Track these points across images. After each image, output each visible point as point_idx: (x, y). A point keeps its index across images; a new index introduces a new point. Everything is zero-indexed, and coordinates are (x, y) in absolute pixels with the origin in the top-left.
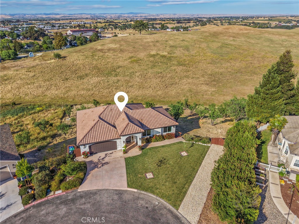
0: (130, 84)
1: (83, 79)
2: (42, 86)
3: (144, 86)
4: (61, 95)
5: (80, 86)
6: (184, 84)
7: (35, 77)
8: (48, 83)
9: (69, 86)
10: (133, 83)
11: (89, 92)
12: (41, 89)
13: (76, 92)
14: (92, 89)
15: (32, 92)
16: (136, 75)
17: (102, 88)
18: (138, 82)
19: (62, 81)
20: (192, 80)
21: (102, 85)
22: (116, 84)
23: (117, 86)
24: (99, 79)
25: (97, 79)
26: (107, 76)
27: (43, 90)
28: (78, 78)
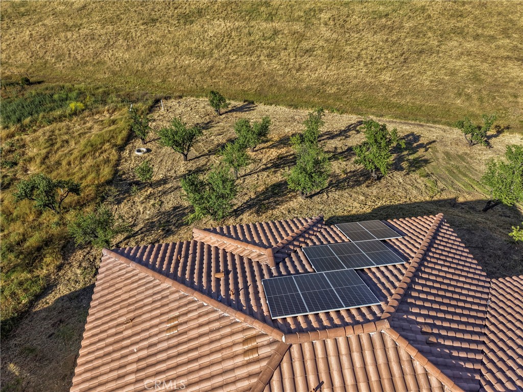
0: (305, 45)
1: (192, 22)
2: (96, 37)
3: (343, 54)
4: (137, 64)
5: (182, 41)
6: (454, 53)
7: (85, 12)
8: (111, 27)
9: (158, 39)
10: (312, 42)
11: (203, 61)
12: (94, 45)
13: (173, 59)
14: (211, 54)
15: (74, 51)
16: (320, 19)
17: (235, 52)
18: (327, 41)
19: (143, 24)
20: (476, 42)
21: (235, 43)
22: (268, 41)
23: (273, 48)
24: (228, 24)
25: (223, 24)
26: (247, 18)
27: (98, 46)
28: (179, 20)
